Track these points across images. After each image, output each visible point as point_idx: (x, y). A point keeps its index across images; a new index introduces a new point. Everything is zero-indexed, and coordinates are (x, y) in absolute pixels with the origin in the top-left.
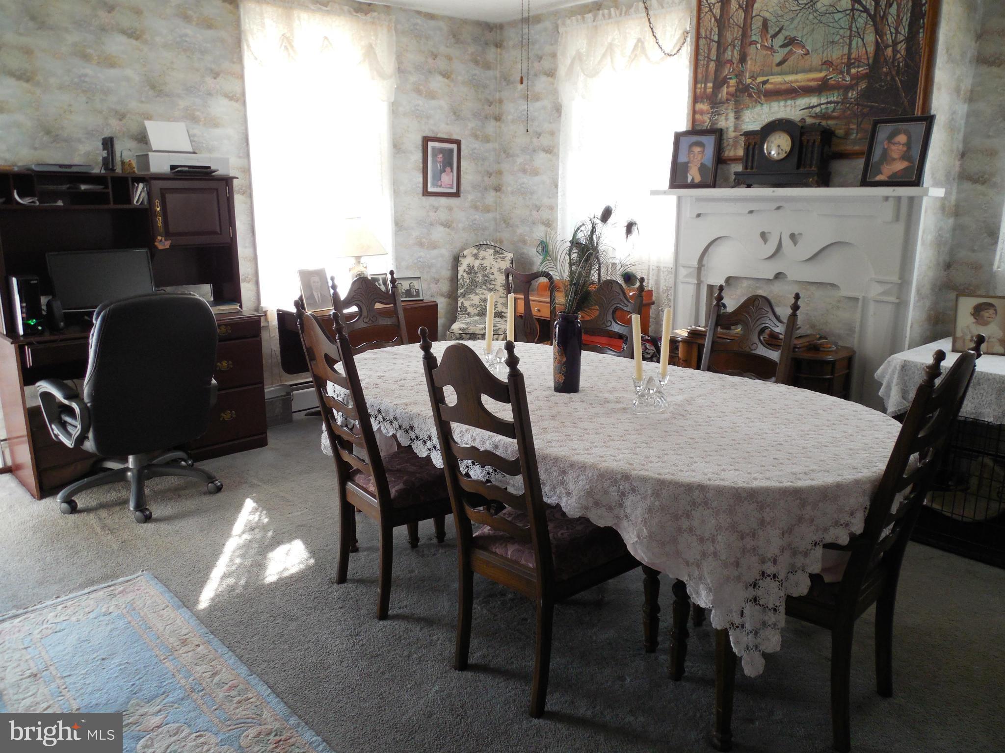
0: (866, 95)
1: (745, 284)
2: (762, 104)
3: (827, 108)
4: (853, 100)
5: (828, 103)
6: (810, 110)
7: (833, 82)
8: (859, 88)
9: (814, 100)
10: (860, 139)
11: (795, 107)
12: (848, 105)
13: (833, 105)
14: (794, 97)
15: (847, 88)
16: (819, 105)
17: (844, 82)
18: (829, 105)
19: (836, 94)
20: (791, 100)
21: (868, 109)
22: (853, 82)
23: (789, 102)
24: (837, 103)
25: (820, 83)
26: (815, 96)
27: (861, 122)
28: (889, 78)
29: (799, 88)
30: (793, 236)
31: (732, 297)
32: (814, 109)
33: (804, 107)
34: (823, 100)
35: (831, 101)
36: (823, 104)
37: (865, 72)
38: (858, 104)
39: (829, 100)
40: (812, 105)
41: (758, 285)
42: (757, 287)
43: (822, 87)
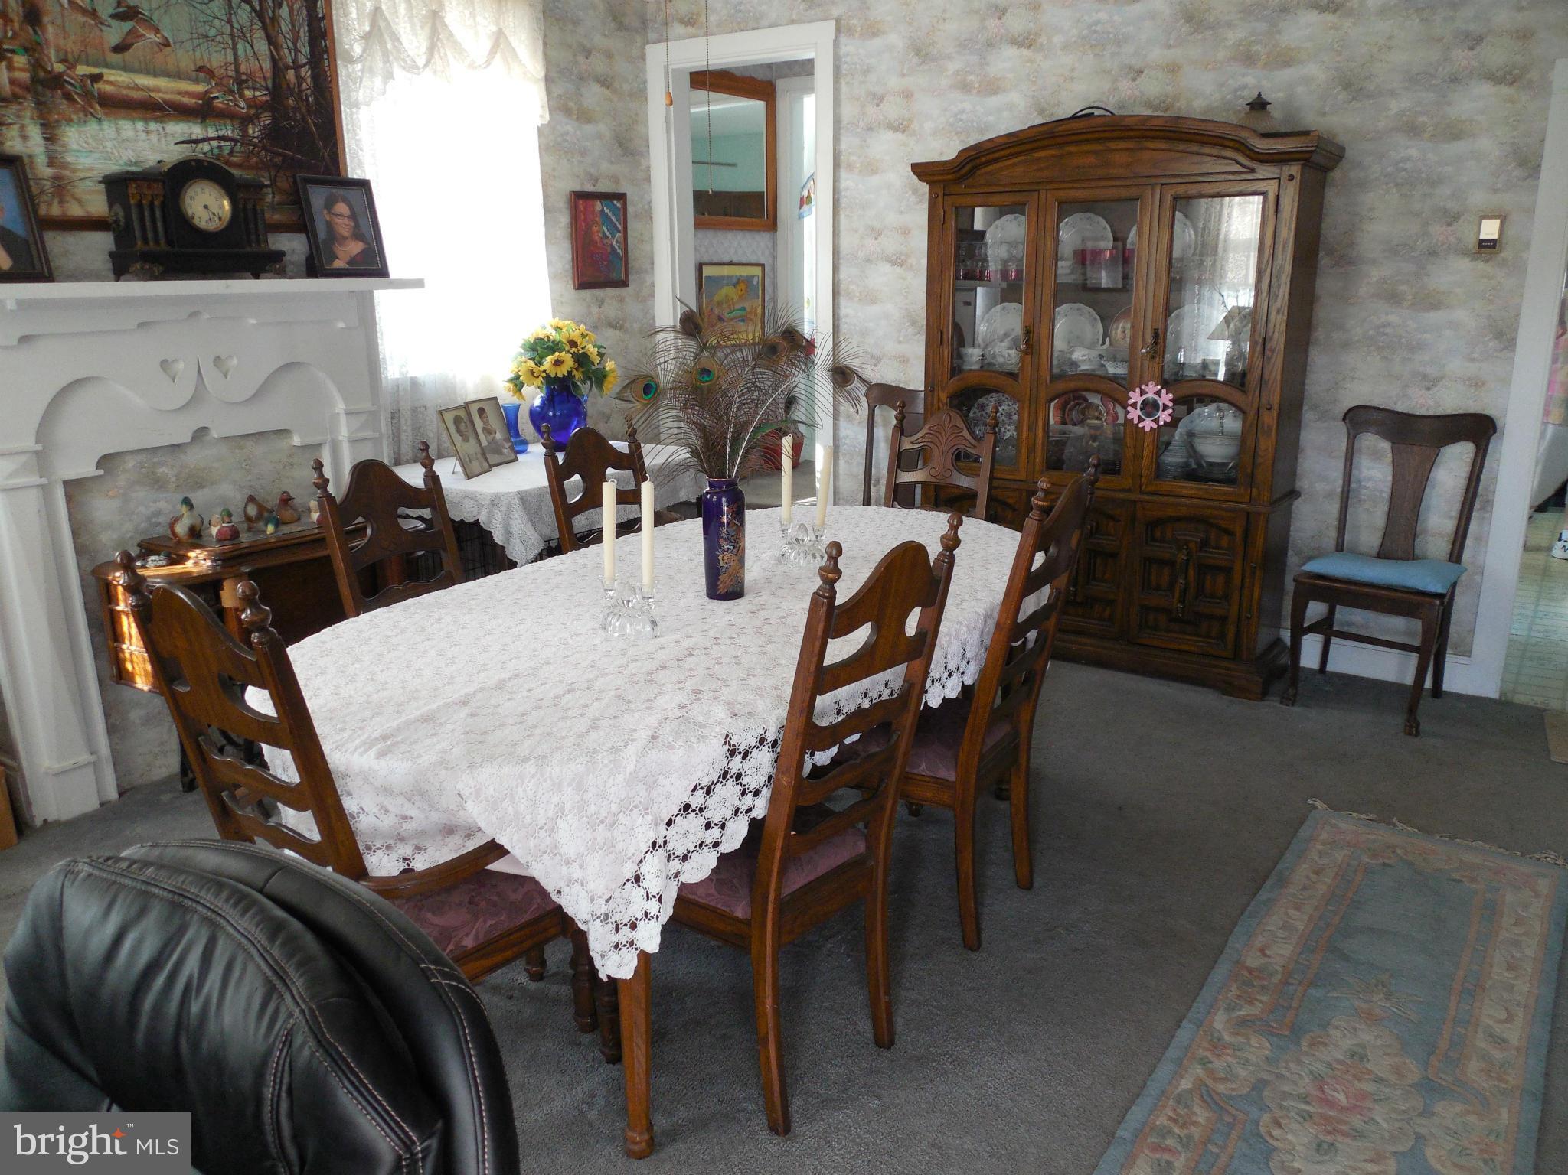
0: (273, 135)
1: (131, 463)
2: (99, 120)
3: (220, 147)
4: (256, 140)
5: (219, 138)
6: (194, 146)
7: (220, 105)
8: (262, 124)
9: (197, 130)
10: (280, 204)
11: (166, 137)
12: (251, 148)
13: (228, 143)
14: (158, 117)
15: (245, 121)
16: (207, 139)
17: (237, 108)
18: (222, 143)
19: (229, 127)
20: (157, 122)
21: (281, 158)
22: (252, 112)
23: (153, 126)
24: (235, 141)
25: (200, 102)
26: (196, 123)
27: (276, 176)
28: (298, 116)
29: (165, 101)
30: (218, 361)
31: (110, 494)
32: (200, 146)
33: (182, 139)
34: (212, 133)
35: (224, 136)
36: (213, 139)
37: (264, 98)
38: (264, 148)
39: (221, 133)
40: (194, 137)
41: (155, 460)
42: (154, 463)
43: (203, 111)
